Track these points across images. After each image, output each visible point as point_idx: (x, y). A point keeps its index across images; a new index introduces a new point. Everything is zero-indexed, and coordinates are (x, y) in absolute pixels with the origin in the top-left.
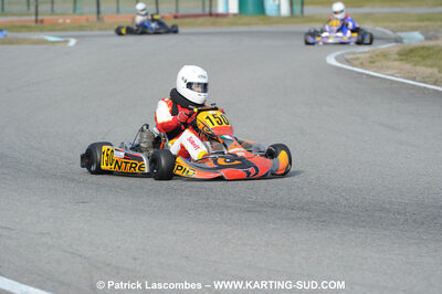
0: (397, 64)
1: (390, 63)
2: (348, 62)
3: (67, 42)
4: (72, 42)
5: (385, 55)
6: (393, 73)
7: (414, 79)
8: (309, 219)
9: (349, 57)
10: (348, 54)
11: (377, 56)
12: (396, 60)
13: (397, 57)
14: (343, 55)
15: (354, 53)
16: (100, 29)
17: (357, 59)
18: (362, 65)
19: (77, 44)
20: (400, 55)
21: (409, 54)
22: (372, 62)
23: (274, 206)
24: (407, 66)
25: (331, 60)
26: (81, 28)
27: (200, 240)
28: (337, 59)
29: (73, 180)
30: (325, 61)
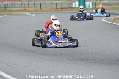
2: (108, 20)
3: (32, 15)
4: (34, 15)
5: (118, 19)
8: (97, 63)
10: (108, 18)
15: (109, 18)
16: (41, 12)
17: (110, 20)
18: (112, 21)
19: (35, 15)
22: (114, 20)
23: (88, 59)
25: (103, 20)
26: (36, 11)
27: (68, 68)
28: (105, 20)
29: (34, 52)
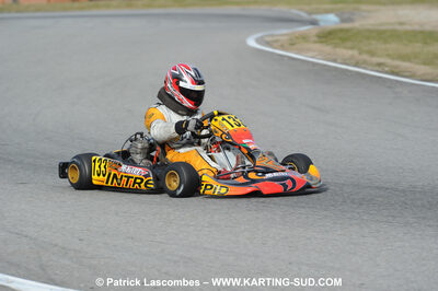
0: (318, 46)
2: (268, 44)
5: (304, 38)
6: (313, 55)
7: (335, 61)
9: (268, 39)
10: (267, 36)
11: (297, 38)
12: (315, 42)
13: (316, 39)
14: (262, 37)
15: (272, 36)
17: (277, 41)
18: (282, 47)
20: (319, 37)
21: (327, 36)
22: (291, 44)
24: (327, 49)
25: (252, 42)
28: (258, 41)
30: (245, 43)
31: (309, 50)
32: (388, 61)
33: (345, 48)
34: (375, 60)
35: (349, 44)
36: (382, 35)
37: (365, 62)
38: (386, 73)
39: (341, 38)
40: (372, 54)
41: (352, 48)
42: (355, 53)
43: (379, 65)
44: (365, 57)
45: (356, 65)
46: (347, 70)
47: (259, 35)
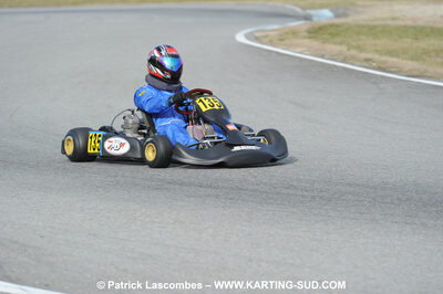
0: (306, 41)
1: (300, 41)
2: (257, 39)
5: (294, 33)
6: (301, 51)
7: (322, 57)
8: (217, 196)
9: (258, 35)
10: (258, 31)
11: (287, 33)
12: (304, 37)
13: (306, 34)
14: (251, 33)
15: (262, 31)
17: (266, 36)
18: (271, 43)
20: (309, 32)
21: (318, 32)
22: (281, 39)
23: (182, 184)
24: (316, 44)
25: (241, 38)
28: (247, 37)
30: (234, 39)
31: (297, 45)
32: (376, 57)
33: (335, 43)
34: (363, 55)
35: (338, 39)
36: (372, 30)
37: (353, 57)
38: (374, 68)
39: (331, 34)
40: (360, 49)
41: (340, 44)
42: (344, 48)
43: (367, 60)
44: (353, 52)
45: (344, 61)
46: (334, 66)
47: (249, 30)
